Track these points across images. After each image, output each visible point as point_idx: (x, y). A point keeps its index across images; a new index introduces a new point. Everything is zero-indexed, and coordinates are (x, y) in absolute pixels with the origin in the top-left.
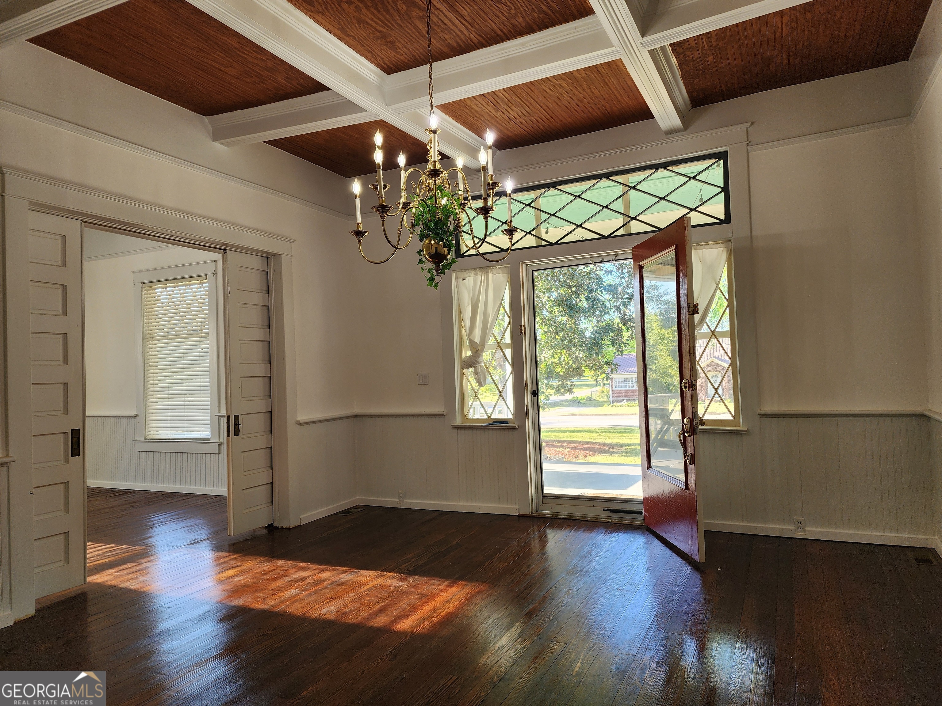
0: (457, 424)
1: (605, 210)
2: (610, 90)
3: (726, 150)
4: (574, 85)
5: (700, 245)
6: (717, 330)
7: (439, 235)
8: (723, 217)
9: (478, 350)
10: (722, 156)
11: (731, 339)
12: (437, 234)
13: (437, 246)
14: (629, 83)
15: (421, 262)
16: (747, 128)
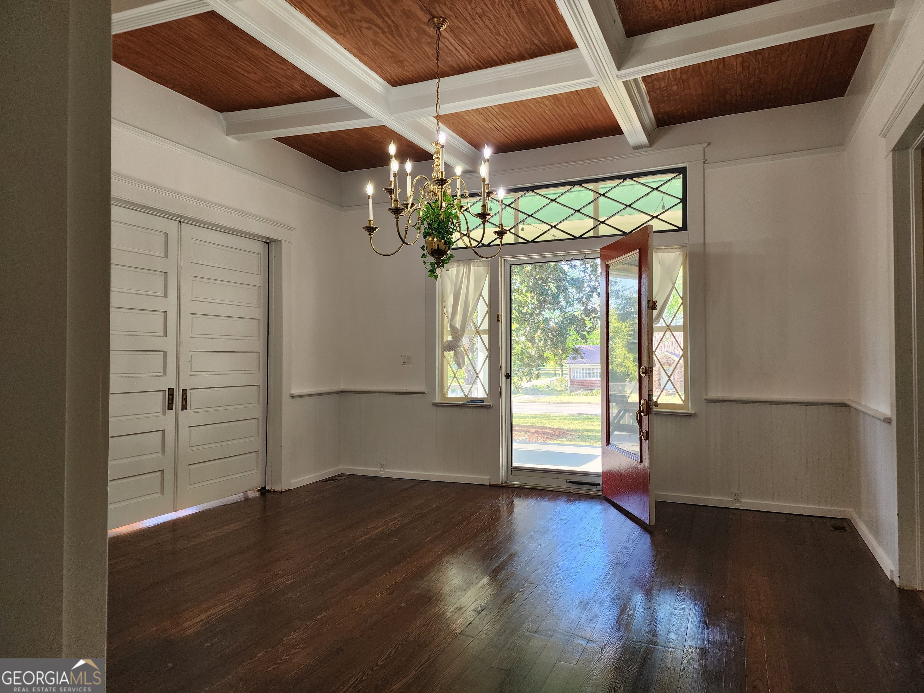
0: (437, 402)
1: (578, 213)
2: (587, 109)
3: (685, 166)
4: (556, 104)
5: (660, 249)
6: (672, 325)
7: (441, 234)
8: (681, 225)
9: (459, 335)
10: (682, 171)
11: (684, 333)
12: (440, 233)
13: (438, 243)
14: (604, 104)
15: (424, 255)
16: (704, 148)
